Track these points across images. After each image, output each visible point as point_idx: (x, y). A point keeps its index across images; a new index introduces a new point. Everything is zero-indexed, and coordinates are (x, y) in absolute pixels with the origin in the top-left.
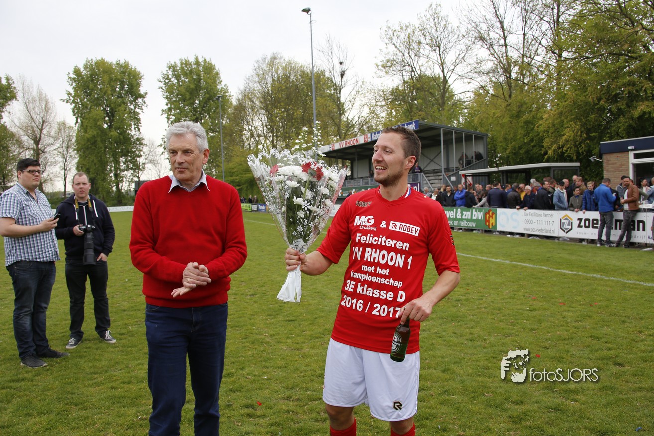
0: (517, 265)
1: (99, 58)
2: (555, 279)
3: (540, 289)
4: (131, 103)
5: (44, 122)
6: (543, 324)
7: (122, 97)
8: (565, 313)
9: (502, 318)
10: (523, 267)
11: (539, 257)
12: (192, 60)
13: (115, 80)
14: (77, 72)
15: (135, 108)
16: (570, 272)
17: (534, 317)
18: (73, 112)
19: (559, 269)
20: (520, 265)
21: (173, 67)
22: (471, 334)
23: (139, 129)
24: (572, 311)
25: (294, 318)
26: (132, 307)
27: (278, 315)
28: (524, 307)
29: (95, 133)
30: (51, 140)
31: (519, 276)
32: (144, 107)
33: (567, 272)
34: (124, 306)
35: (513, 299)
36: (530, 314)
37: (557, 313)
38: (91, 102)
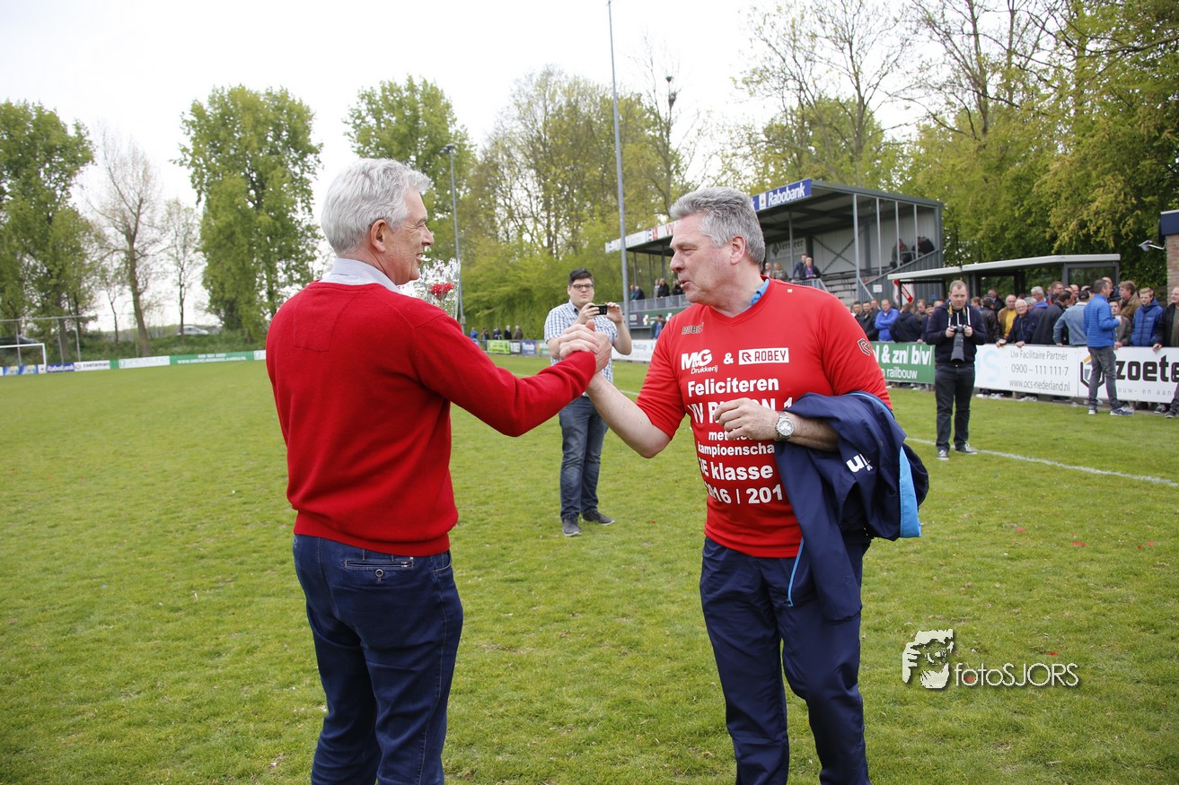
0: (992, 456)
1: (235, 85)
2: (1066, 487)
3: (1034, 509)
4: (295, 164)
5: (141, 201)
6: (1035, 591)
7: (278, 153)
8: (1083, 565)
9: (949, 576)
10: (1002, 461)
11: (1036, 439)
12: (402, 83)
13: (264, 123)
14: (198, 110)
15: (302, 171)
16: (1099, 471)
17: (1017, 575)
18: (193, 182)
19: (1076, 464)
20: (997, 457)
21: (368, 97)
22: (880, 613)
23: (310, 210)
24: (1099, 561)
25: (522, 575)
26: (220, 550)
27: (493, 566)
28: (996, 551)
29: (231, 218)
30: (155, 234)
31: (996, 480)
32: (316, 171)
33: (1092, 471)
34: (205, 548)
35: (977, 531)
36: (1009, 566)
37: (1067, 565)
38: (224, 164)
